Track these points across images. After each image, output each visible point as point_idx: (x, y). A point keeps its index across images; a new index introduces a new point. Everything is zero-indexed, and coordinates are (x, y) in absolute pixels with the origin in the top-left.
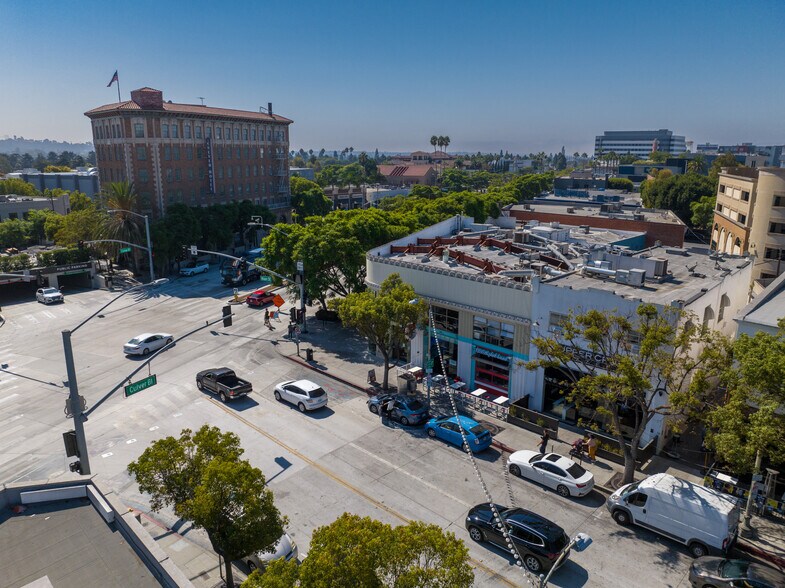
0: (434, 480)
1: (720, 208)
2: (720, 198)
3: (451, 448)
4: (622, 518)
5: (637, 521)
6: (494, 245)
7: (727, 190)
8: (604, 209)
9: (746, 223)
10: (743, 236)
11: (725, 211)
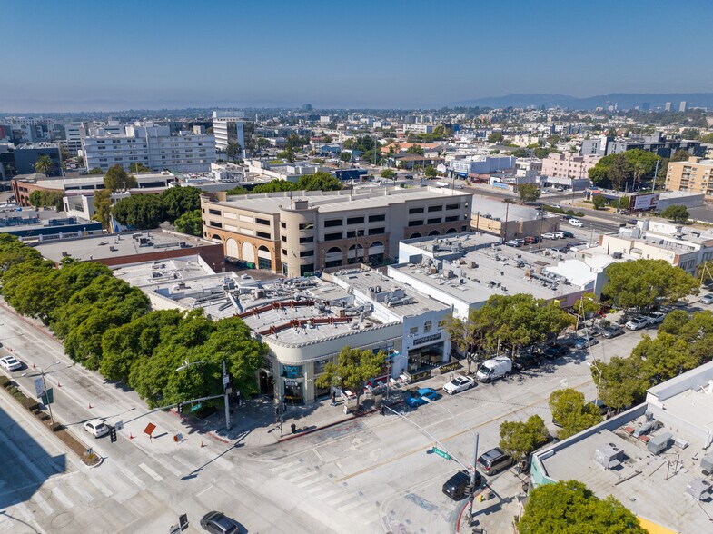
1: (217, 225)
2: (211, 218)
4: (489, 381)
5: (493, 378)
6: (283, 306)
7: (226, 215)
8: (144, 241)
9: (273, 238)
10: (271, 245)
11: (227, 228)
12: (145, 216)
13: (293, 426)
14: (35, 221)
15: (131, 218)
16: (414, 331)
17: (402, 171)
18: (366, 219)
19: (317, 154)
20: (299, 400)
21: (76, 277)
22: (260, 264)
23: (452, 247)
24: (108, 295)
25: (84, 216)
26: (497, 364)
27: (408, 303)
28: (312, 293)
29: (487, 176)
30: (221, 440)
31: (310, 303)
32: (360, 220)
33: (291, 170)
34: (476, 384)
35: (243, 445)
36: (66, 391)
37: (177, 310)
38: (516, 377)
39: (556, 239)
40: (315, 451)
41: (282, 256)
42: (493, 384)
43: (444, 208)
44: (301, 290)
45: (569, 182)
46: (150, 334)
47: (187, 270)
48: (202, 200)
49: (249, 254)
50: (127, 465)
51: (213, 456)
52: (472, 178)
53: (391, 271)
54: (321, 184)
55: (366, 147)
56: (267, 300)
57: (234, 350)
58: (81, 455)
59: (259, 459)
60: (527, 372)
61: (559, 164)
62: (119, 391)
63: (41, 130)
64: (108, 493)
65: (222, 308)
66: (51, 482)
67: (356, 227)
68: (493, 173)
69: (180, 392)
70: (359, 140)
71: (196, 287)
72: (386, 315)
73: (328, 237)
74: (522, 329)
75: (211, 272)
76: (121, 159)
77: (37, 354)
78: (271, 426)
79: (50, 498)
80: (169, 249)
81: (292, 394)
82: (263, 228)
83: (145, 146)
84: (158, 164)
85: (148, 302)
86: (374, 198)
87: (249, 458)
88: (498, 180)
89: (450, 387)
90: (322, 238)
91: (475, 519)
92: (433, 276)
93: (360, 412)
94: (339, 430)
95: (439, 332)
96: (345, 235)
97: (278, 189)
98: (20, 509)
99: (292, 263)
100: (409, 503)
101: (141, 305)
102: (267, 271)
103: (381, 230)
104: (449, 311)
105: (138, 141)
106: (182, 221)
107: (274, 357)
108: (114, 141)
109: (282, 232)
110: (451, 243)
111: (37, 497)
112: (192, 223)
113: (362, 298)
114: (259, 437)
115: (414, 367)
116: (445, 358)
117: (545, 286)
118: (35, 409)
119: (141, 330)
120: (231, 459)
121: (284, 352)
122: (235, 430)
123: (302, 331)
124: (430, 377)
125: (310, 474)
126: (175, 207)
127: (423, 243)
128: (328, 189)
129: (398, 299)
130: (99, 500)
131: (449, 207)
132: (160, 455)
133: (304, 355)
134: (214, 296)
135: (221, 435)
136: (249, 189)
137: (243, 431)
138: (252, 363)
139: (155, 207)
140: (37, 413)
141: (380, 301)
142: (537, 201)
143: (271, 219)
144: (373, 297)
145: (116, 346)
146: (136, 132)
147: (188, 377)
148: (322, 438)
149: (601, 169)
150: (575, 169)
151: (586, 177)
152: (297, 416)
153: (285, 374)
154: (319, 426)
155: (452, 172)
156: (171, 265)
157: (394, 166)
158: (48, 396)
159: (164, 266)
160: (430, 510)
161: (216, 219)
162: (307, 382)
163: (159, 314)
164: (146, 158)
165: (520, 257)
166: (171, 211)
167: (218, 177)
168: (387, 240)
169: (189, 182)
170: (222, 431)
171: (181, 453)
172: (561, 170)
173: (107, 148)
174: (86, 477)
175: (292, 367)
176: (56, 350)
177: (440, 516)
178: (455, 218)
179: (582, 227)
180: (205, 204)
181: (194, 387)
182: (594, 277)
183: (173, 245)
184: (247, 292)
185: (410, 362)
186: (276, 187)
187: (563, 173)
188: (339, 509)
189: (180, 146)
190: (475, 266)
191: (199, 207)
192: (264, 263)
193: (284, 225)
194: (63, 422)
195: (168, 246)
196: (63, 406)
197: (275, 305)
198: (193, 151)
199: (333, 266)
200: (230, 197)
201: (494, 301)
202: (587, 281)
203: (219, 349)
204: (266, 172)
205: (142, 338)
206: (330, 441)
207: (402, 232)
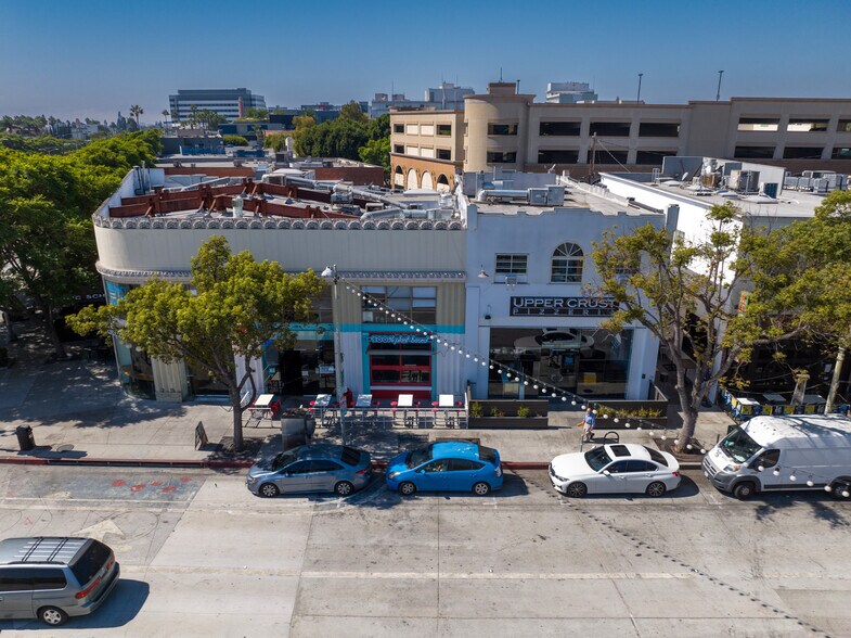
0: (510, 563)
1: (400, 149)
2: (395, 139)
3: (454, 499)
4: (746, 491)
5: (766, 487)
7: (410, 130)
9: (453, 157)
10: (450, 171)
11: (410, 151)
12: (333, 146)
13: (25, 436)
15: (316, 149)
16: (510, 265)
26: (798, 437)
32: (621, 129)
67: (609, 144)
82: (444, 142)
90: (533, 156)
94: (119, 482)
106: (367, 149)
112: (381, 154)
116: (635, 387)
124: (544, 426)
143: (453, 121)
154: (92, 454)
161: (399, 139)
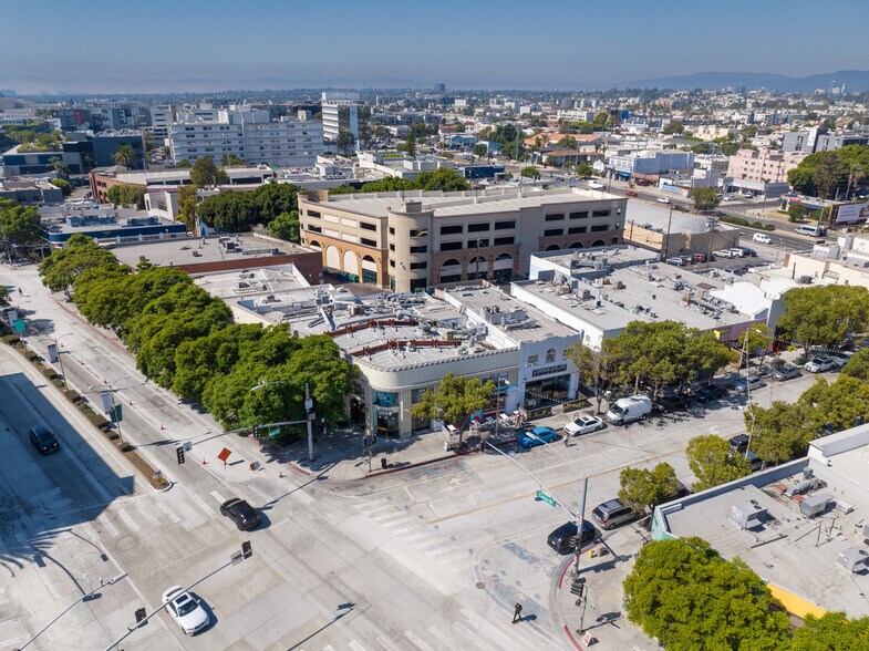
1: (316, 229)
2: (310, 221)
4: (621, 423)
5: (627, 421)
6: (382, 325)
7: (326, 218)
8: (231, 246)
9: (379, 246)
10: (377, 255)
11: (328, 233)
12: (235, 217)
14: (112, 221)
15: (219, 219)
16: (533, 359)
17: (550, 168)
18: (492, 227)
19: (446, 146)
20: (394, 433)
21: (152, 284)
22: (364, 277)
23: (595, 263)
24: (185, 305)
25: (167, 216)
26: (633, 403)
27: (528, 327)
28: (418, 312)
29: (656, 177)
30: (302, 472)
31: (413, 323)
32: (485, 227)
33: (408, 165)
34: (605, 426)
35: (326, 478)
36: (138, 410)
37: (261, 325)
38: (656, 421)
39: (732, 257)
40: (405, 488)
41: (390, 268)
42: (626, 427)
43: (590, 215)
44: (406, 307)
45: (760, 187)
46: (228, 349)
47: (279, 281)
48: (300, 199)
49: (352, 265)
50: (197, 492)
51: (291, 487)
52: (637, 179)
53: (516, 289)
54: (443, 182)
55: (507, 138)
56: (365, 317)
57: (320, 370)
58: (150, 478)
59: (343, 495)
60: (670, 415)
61: (750, 163)
62: (195, 412)
63: (124, 115)
64: (176, 519)
65: (312, 325)
66: (118, 504)
67: (478, 236)
68: (663, 173)
69: (256, 414)
70: (499, 129)
71: (285, 300)
72: (500, 339)
73: (445, 247)
74: (665, 363)
75: (306, 284)
76: (212, 150)
77: (109, 368)
78: (359, 459)
79: (116, 520)
80: (259, 256)
81: (385, 426)
82: (369, 235)
83: (240, 135)
84: (255, 156)
85: (230, 314)
86: (505, 201)
87: (332, 493)
88: (670, 182)
89: (573, 428)
90: (437, 248)
91: (581, 576)
92: (564, 297)
93: (462, 449)
94: (436, 469)
95: (564, 363)
96: (465, 245)
97: (390, 188)
98: (85, 528)
99: (401, 276)
100: (506, 553)
101: (222, 318)
102: (372, 285)
103: (510, 240)
104: (577, 339)
105: (232, 128)
106: (276, 224)
107: (366, 381)
108: (205, 129)
109: (391, 239)
110: (594, 258)
111: (103, 517)
112: (289, 227)
113: (475, 319)
114: (345, 470)
115: (532, 402)
116: (572, 394)
117: (705, 313)
118: (104, 427)
119: (219, 344)
120: (312, 492)
121: (377, 376)
122: (317, 462)
123: (400, 354)
124: (551, 415)
125: (397, 514)
126: (269, 207)
127: (559, 257)
128: (452, 188)
129: (518, 321)
130: (166, 526)
131: (596, 214)
132: (234, 484)
133: (400, 381)
134: (304, 310)
135: (303, 465)
136: (357, 187)
137: (328, 463)
138: (339, 385)
139: (246, 207)
140: (106, 432)
141: (496, 324)
142: (716, 209)
143: (378, 223)
144: (487, 318)
145: (191, 362)
146: (231, 117)
147: (266, 398)
148: (416, 476)
149: (804, 169)
150: (771, 170)
151: (785, 180)
152: (389, 450)
153: (378, 402)
154: (413, 463)
155: (612, 171)
156: (261, 274)
157: (540, 162)
158: (117, 413)
159: (252, 276)
160: (531, 562)
161: (315, 222)
162: (404, 412)
163: (240, 327)
164: (242, 149)
165: (679, 277)
166: (264, 212)
167: (323, 173)
168: (517, 253)
169: (289, 178)
170: (305, 461)
171: (258, 483)
172: (752, 170)
173: (197, 137)
174: (154, 501)
175: (386, 394)
176: (128, 365)
177: (541, 570)
178: (604, 228)
179: (770, 243)
180: (303, 205)
181: (273, 410)
182: (769, 305)
183: (264, 251)
184: (343, 307)
185: (528, 396)
186: (390, 185)
187: (754, 175)
188: (427, 553)
189: (281, 134)
190: (621, 287)
191: (297, 209)
192: (369, 276)
193: (392, 231)
194: (133, 442)
195: (258, 252)
196: (133, 426)
197: (373, 324)
198: (297, 141)
199: (449, 281)
200: (333, 196)
201: (633, 328)
202: (758, 310)
203: (302, 368)
204: (379, 167)
205: (219, 354)
206: (424, 480)
207: (536, 244)
